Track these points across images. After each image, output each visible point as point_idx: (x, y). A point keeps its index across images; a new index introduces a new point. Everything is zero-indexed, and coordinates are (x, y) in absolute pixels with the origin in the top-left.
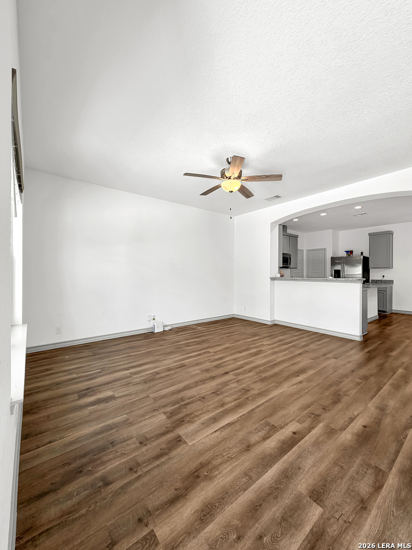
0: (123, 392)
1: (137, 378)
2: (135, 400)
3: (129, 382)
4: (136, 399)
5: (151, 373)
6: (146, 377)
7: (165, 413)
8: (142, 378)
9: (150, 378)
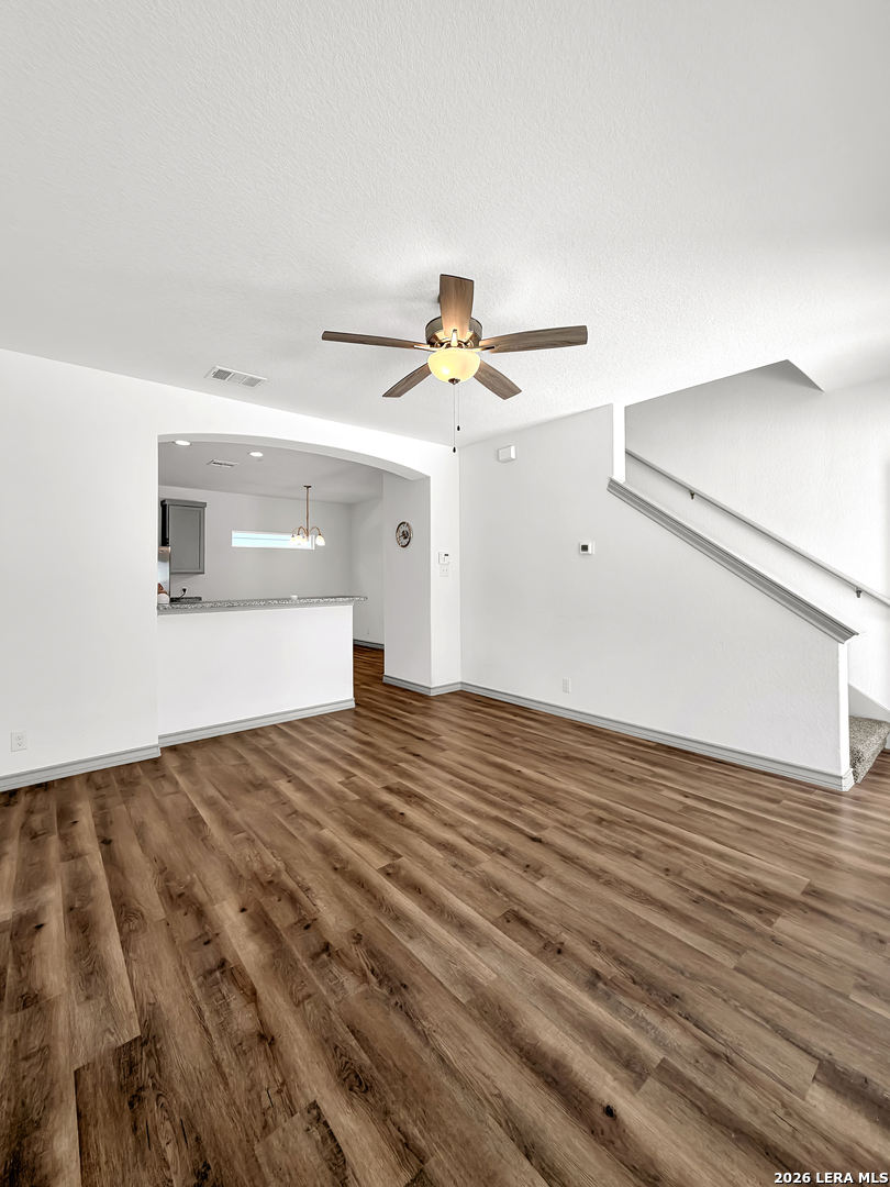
0: (774, 1052)
1: (659, 1041)
2: (781, 1000)
3: (706, 1060)
4: (776, 997)
5: (606, 999)
6: (642, 1011)
7: (770, 924)
8: (651, 1017)
9: (641, 993)
